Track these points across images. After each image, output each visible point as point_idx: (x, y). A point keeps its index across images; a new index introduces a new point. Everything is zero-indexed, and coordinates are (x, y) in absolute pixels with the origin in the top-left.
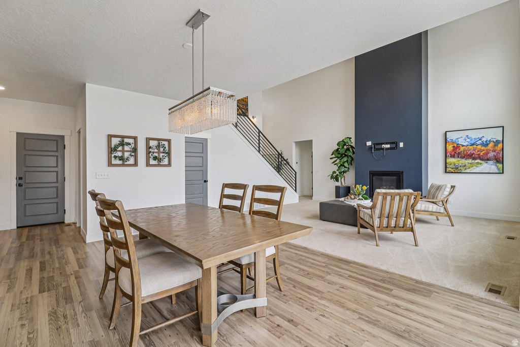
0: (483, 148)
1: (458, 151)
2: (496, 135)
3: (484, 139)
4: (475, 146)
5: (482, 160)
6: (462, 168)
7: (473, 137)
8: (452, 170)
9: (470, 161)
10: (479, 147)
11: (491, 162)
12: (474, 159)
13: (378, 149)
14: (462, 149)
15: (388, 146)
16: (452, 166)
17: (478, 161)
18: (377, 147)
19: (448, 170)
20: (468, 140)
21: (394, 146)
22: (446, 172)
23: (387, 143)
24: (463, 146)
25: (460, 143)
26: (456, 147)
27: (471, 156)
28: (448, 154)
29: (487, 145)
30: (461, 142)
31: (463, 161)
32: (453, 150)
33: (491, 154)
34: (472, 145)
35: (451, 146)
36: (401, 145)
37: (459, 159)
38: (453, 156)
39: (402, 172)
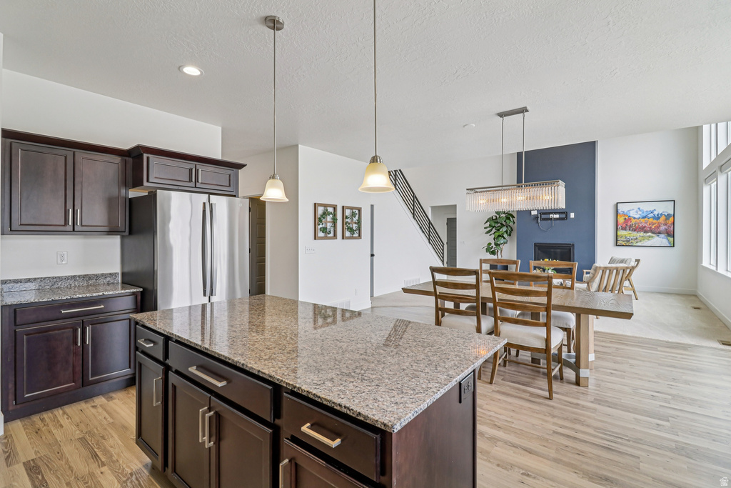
0: (655, 221)
1: (629, 223)
2: (666, 209)
3: (656, 213)
4: (646, 219)
5: (653, 233)
6: (633, 241)
7: (645, 210)
8: (623, 243)
9: (642, 234)
10: (651, 220)
11: (662, 236)
12: (646, 232)
13: (544, 219)
14: (633, 221)
15: (557, 216)
16: (623, 239)
17: (650, 234)
18: (543, 216)
19: (619, 243)
20: (640, 213)
21: (564, 216)
22: (616, 245)
23: (555, 213)
24: (634, 218)
25: (631, 215)
26: (628, 219)
27: (643, 229)
28: (619, 226)
29: (659, 218)
30: (632, 214)
31: (635, 234)
32: (625, 222)
33: (663, 228)
34: (644, 217)
35: (623, 218)
36: (572, 215)
37: (630, 232)
38: (624, 229)
39: (573, 245)
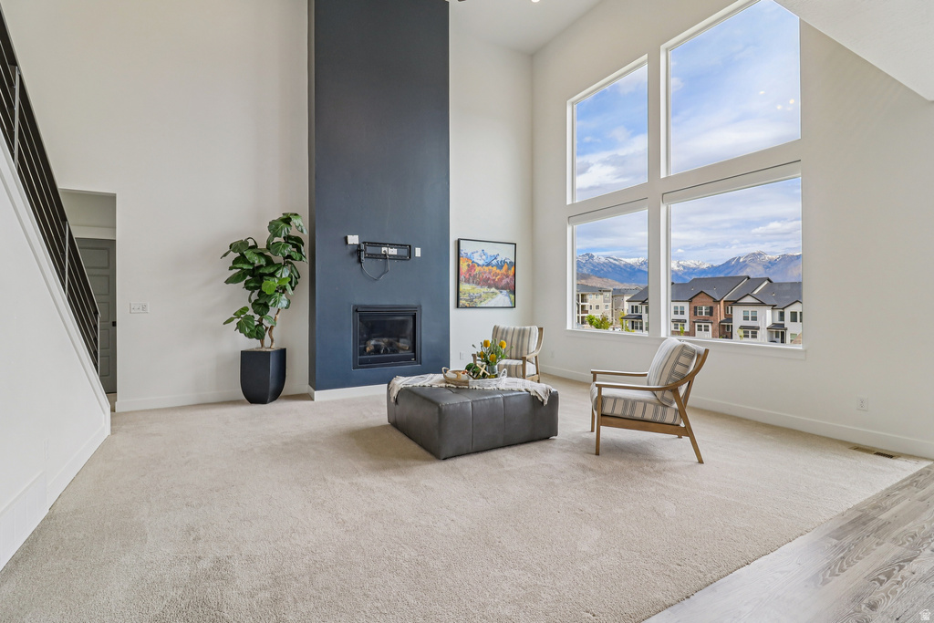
0: (498, 271)
1: (473, 273)
2: (506, 254)
3: (499, 259)
4: (490, 267)
5: (497, 288)
6: (477, 300)
7: (489, 254)
8: (465, 304)
9: (486, 289)
10: (495, 268)
11: (505, 292)
12: (490, 287)
13: (372, 256)
14: (478, 269)
15: (393, 251)
16: (466, 297)
17: (493, 289)
18: (370, 250)
19: (462, 302)
20: (484, 257)
21: (404, 252)
22: (458, 307)
23: (392, 245)
24: (479, 265)
25: (476, 261)
26: (472, 266)
27: (486, 282)
28: (462, 277)
29: (501, 267)
30: (477, 259)
31: (479, 290)
32: (468, 271)
33: (504, 282)
34: (488, 265)
35: (466, 263)
36: (418, 252)
37: (474, 286)
38: (467, 281)
39: (420, 308)
